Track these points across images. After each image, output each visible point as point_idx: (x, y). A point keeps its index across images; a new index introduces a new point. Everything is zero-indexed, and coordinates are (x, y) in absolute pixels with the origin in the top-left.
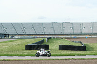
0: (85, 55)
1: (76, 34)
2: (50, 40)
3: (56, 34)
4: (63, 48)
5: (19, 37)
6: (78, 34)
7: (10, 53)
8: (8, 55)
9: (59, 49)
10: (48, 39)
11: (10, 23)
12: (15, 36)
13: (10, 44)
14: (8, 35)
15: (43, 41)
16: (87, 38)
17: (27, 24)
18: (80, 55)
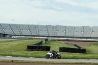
1: (68, 37)
4: (63, 50)
5: (16, 37)
11: (8, 24)
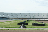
0: (44, 28)
1: (40, 19)
2: (28, 21)
3: (31, 19)
5: (15, 19)
6: (41, 19)
7: (11, 27)
8: (10, 28)
9: (33, 25)
10: (28, 20)
11: (11, 13)
12: (13, 19)
13: (11, 22)
14: (10, 18)
15: (25, 21)
16: (45, 20)
17: (18, 13)
18: (42, 28)
